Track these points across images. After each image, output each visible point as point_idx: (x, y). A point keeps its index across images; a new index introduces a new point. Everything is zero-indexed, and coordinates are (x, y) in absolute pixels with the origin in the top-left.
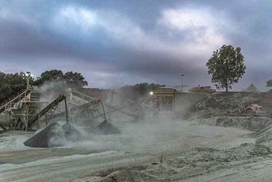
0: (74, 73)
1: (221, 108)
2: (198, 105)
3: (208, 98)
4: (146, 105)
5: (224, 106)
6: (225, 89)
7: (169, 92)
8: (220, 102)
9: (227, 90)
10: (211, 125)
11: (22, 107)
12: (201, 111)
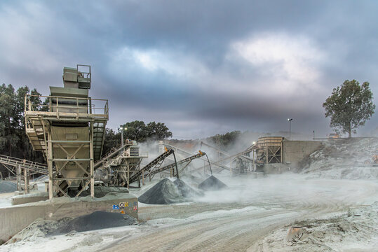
0: (156, 123)
1: (344, 158)
2: (314, 155)
3: (326, 146)
4: (247, 157)
5: (349, 155)
6: (347, 134)
7: (276, 141)
8: (342, 150)
9: (350, 135)
10: (333, 178)
11: (122, 163)
12: (319, 162)
